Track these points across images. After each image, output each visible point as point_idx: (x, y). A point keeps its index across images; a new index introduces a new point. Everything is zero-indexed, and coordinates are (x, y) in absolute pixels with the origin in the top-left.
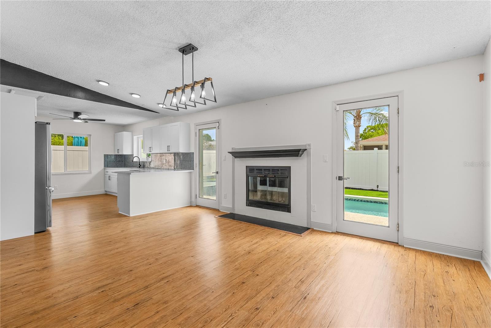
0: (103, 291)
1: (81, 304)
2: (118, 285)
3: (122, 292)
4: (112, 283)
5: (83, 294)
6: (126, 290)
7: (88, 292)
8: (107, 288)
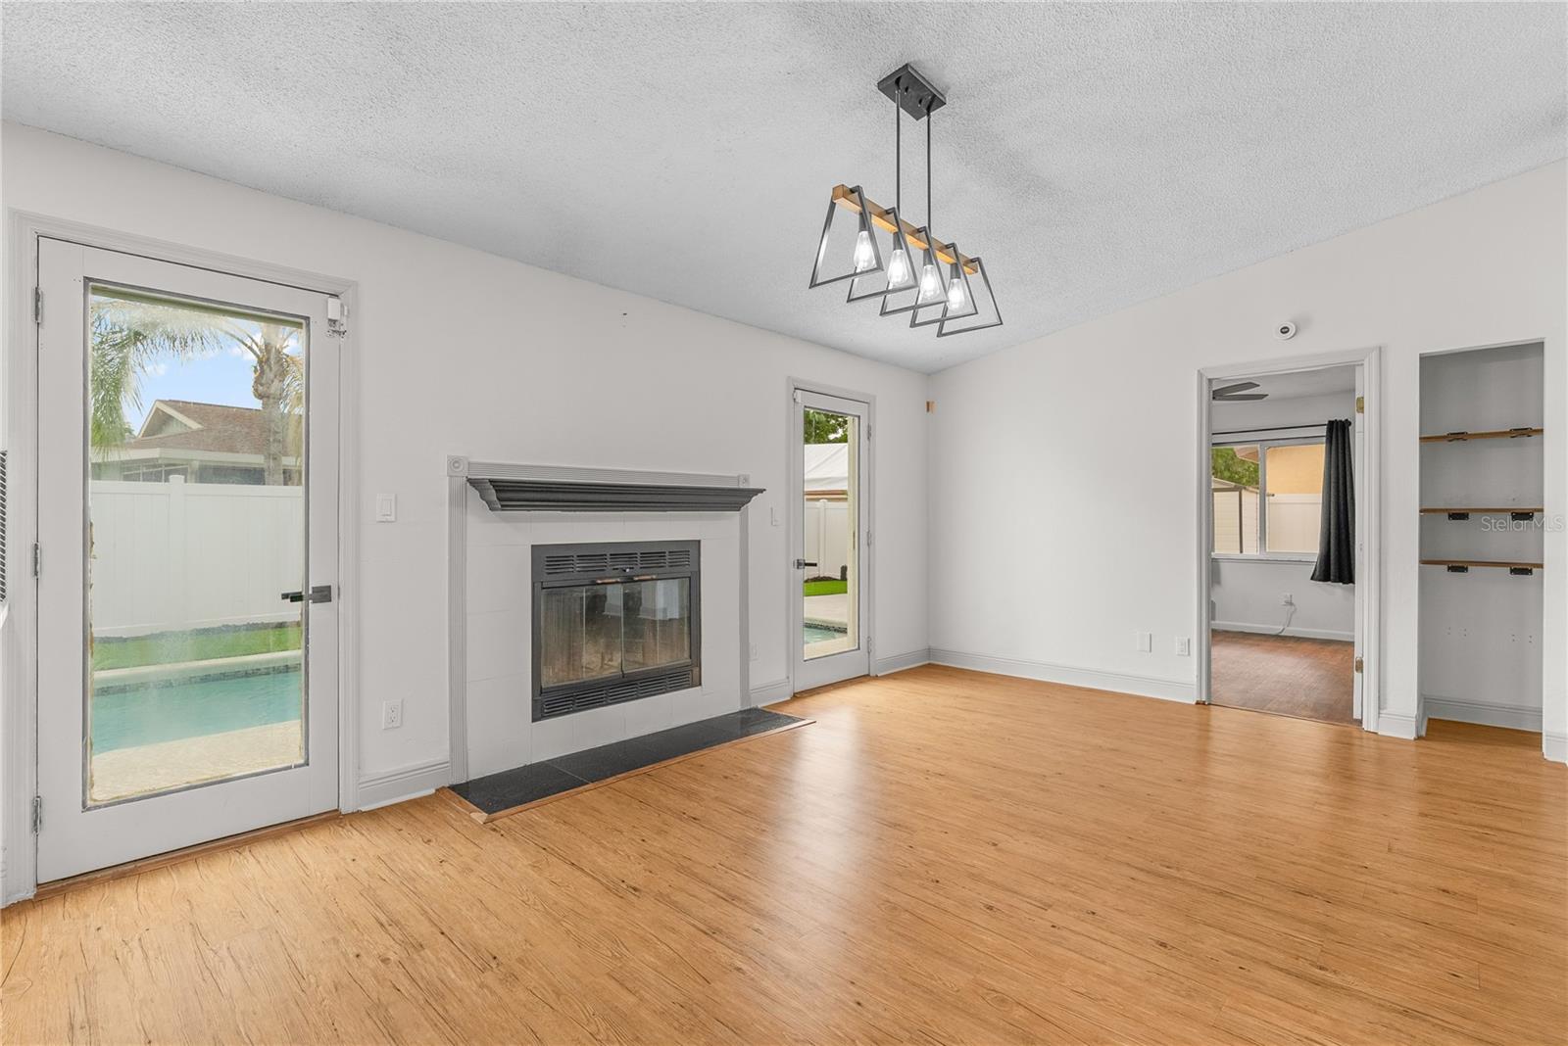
0: (1321, 968)
1: (1412, 988)
2: (1263, 949)
3: (1287, 931)
4: (1267, 962)
5: (1380, 1005)
6: (1270, 925)
7: (1361, 999)
8: (1302, 966)
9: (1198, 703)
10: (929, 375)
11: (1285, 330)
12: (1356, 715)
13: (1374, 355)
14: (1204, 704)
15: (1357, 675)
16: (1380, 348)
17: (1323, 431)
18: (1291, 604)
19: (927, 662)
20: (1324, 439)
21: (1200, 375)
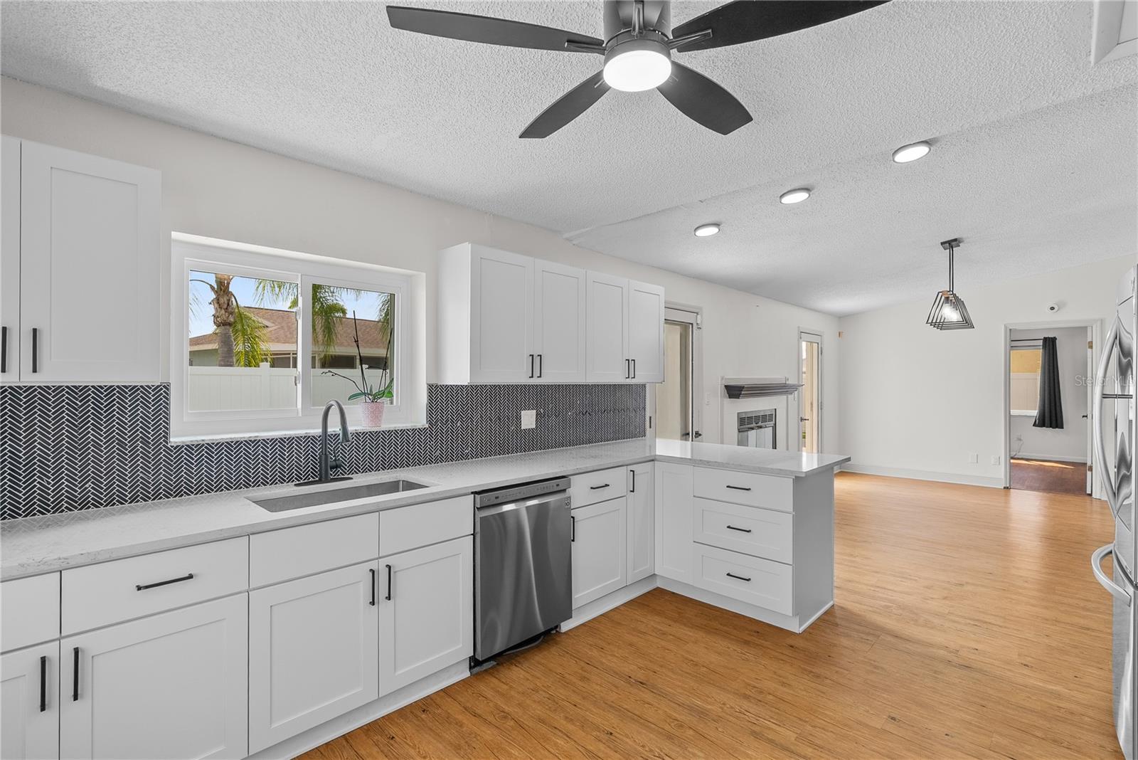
9: (1005, 488)
10: (840, 317)
11: (1052, 308)
12: (1089, 491)
13: (1099, 323)
14: (1008, 488)
15: (1089, 473)
16: (1102, 320)
17: (1041, 343)
18: (1020, 440)
19: (839, 471)
20: (1041, 347)
21: (1006, 327)
